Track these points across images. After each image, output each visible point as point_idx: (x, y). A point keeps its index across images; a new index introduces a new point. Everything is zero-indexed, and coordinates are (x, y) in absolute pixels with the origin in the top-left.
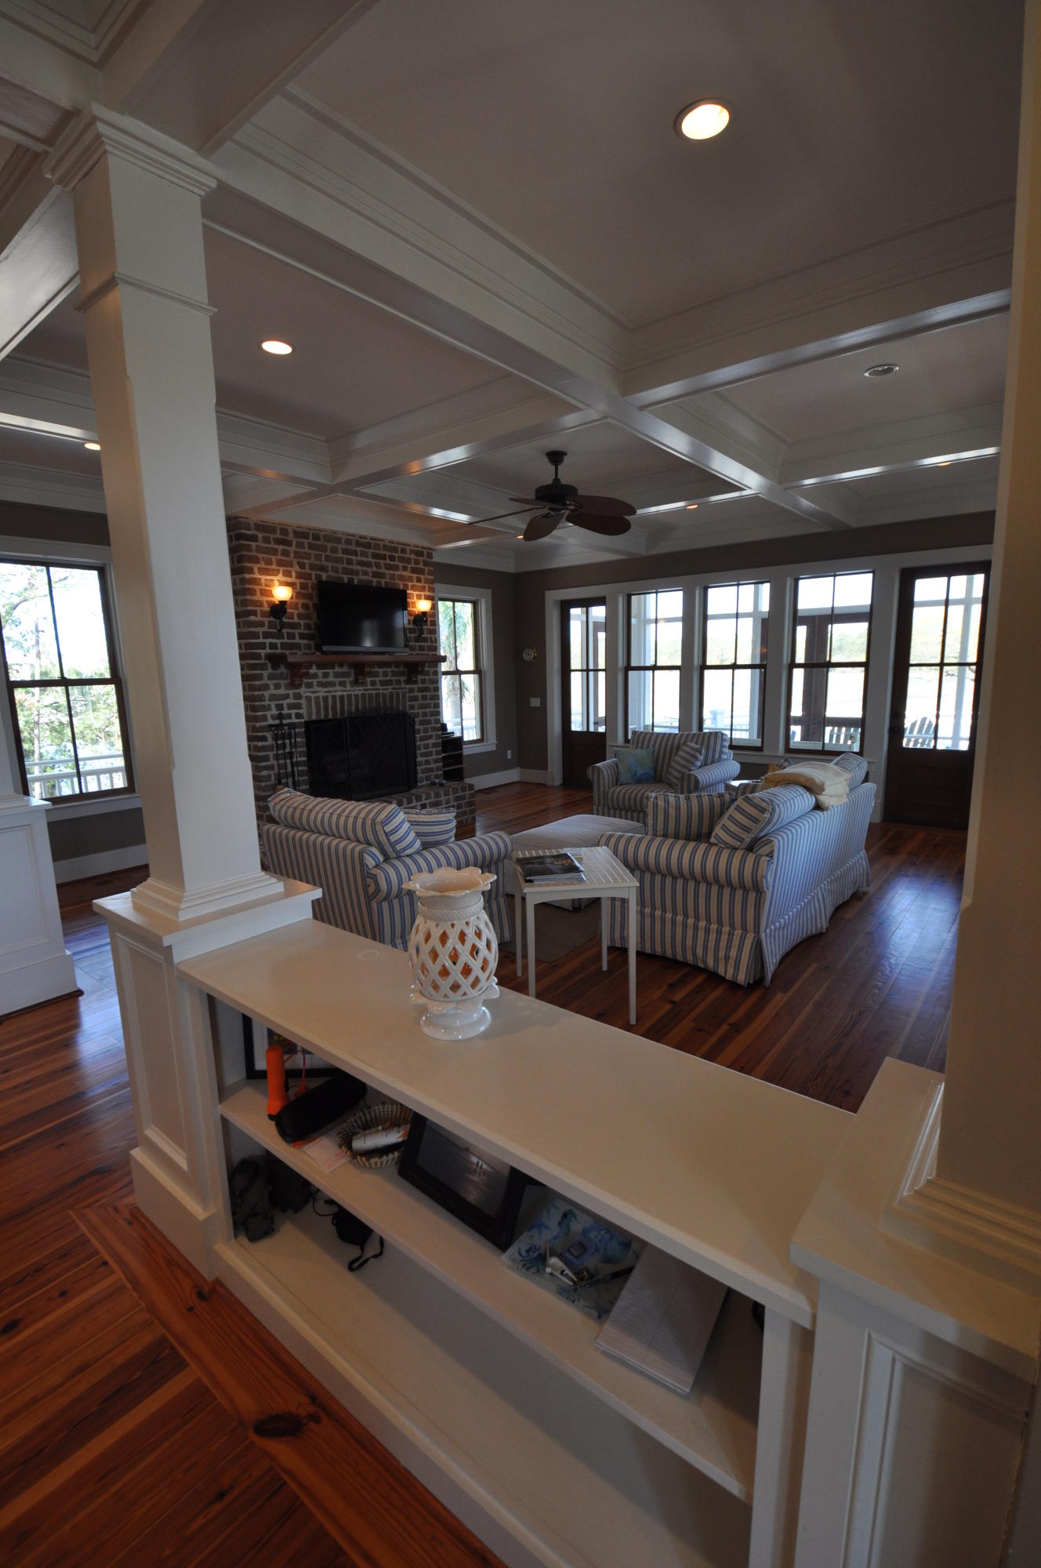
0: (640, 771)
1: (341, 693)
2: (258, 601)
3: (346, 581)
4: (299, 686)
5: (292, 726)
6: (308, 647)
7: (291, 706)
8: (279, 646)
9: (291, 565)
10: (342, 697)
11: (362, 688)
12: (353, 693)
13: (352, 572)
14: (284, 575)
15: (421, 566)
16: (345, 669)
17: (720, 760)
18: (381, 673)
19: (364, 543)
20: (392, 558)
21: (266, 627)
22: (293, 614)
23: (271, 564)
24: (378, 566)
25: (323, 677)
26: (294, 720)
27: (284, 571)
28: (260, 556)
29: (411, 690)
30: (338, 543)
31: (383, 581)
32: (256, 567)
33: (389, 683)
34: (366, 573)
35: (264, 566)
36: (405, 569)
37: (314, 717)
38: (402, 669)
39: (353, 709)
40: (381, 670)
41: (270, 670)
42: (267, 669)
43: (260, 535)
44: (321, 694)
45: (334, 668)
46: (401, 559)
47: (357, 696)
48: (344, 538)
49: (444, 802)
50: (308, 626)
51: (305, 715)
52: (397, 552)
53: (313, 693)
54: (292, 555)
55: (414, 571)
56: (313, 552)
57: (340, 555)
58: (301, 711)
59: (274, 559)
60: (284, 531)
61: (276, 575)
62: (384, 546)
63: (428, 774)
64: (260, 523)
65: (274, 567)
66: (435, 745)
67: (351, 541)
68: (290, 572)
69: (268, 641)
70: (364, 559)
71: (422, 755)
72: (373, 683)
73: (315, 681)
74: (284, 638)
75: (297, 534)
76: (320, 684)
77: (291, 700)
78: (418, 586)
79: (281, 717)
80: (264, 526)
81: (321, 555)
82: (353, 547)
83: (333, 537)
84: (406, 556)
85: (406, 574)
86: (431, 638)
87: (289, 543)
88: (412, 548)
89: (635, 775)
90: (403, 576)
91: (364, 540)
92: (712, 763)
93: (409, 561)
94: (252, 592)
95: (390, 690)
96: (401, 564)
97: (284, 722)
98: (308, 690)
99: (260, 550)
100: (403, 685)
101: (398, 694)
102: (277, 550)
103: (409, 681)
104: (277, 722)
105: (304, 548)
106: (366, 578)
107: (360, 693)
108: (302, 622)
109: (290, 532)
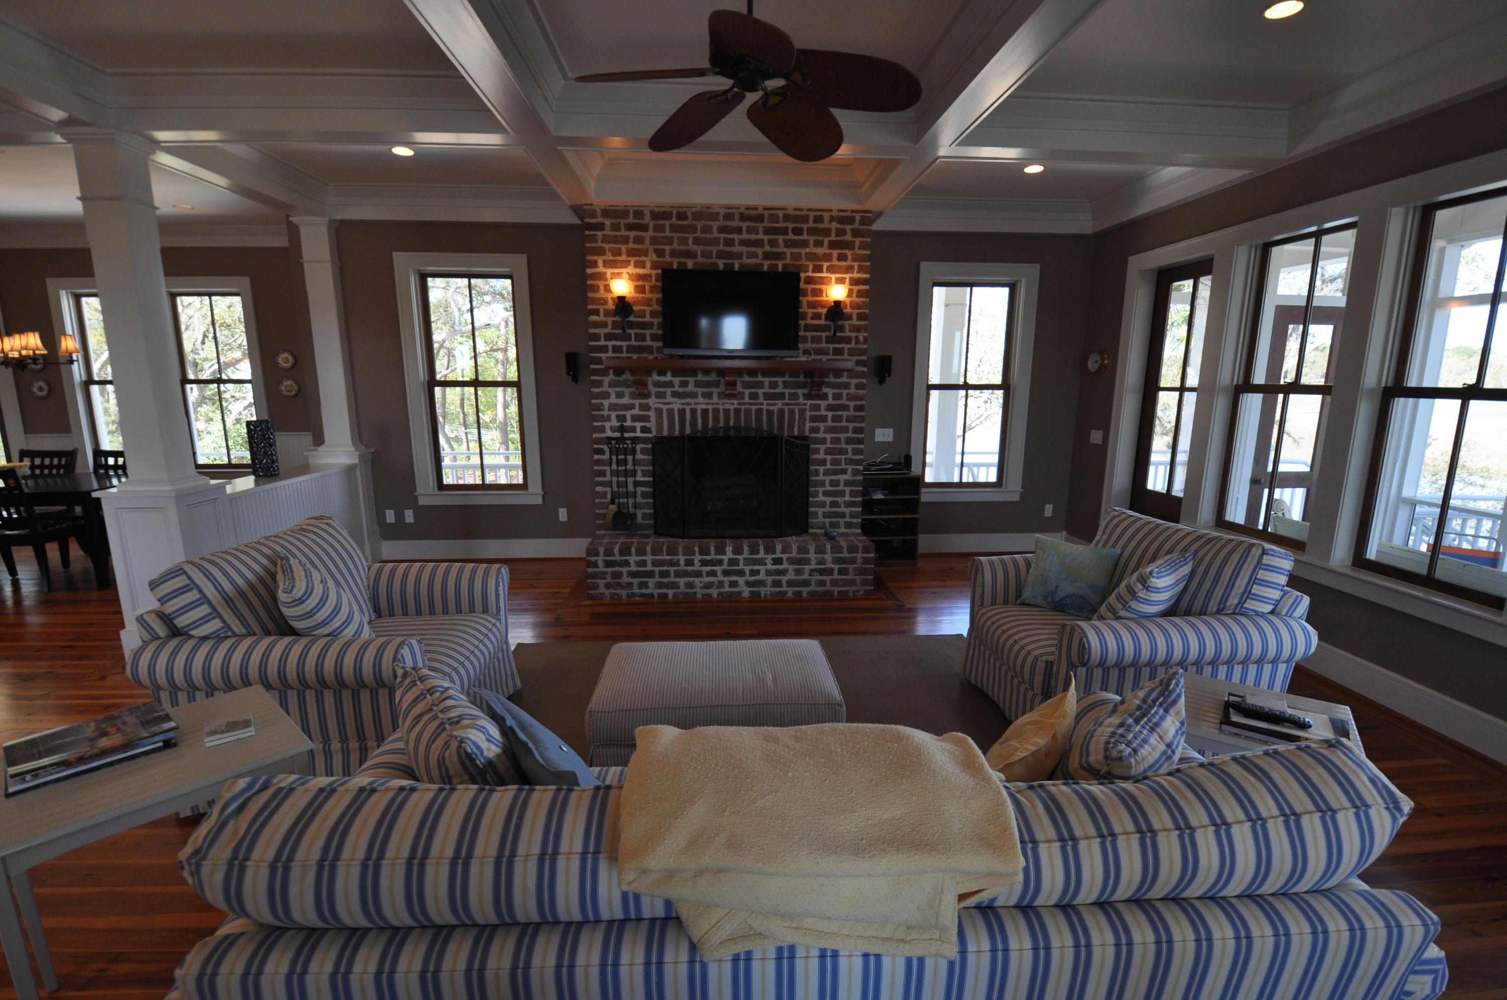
0: (1066, 589)
1: (704, 407)
2: (601, 299)
3: (721, 267)
4: (647, 396)
5: (635, 440)
7: (635, 419)
8: (625, 349)
9: (645, 253)
10: (704, 411)
11: (735, 402)
12: (721, 407)
13: (731, 255)
14: (636, 266)
15: (848, 237)
16: (713, 377)
17: (1239, 611)
18: (767, 383)
19: (752, 216)
20: (798, 231)
21: (610, 327)
22: (644, 311)
23: (620, 255)
24: (773, 243)
25: (680, 386)
26: (638, 434)
27: (636, 262)
28: (607, 246)
29: (817, 408)
30: (713, 221)
32: (599, 260)
33: (781, 396)
34: (754, 255)
35: (611, 258)
36: (818, 244)
37: (665, 433)
38: (801, 379)
39: (721, 425)
40: (767, 381)
41: (612, 377)
42: (606, 376)
43: (608, 223)
44: (676, 407)
45: (696, 375)
46: (812, 231)
47: (727, 412)
48: (723, 212)
49: (813, 562)
51: (653, 429)
52: (806, 222)
53: (665, 404)
54: (647, 241)
55: (833, 245)
56: (676, 235)
57: (715, 234)
58: (648, 425)
59: (624, 249)
60: (639, 214)
61: (626, 267)
62: (785, 216)
63: (834, 520)
64: (607, 208)
65: (624, 257)
66: (847, 483)
67: (733, 214)
68: (644, 262)
69: (610, 344)
70: (753, 237)
71: (826, 494)
72: (753, 396)
73: (669, 391)
74: (630, 340)
75: (655, 215)
76: (675, 395)
77: (636, 412)
78: (840, 267)
79: (622, 429)
80: (614, 211)
81: (688, 238)
82: (736, 223)
83: (706, 214)
84: (821, 226)
85: (820, 251)
86: (857, 338)
87: (644, 228)
88: (835, 214)
89: (1053, 593)
90: (815, 254)
91: (752, 212)
92: (1219, 612)
93: (827, 232)
95: (780, 406)
96: (811, 239)
97: (626, 435)
98: (658, 400)
99: (606, 239)
100: (801, 400)
102: (628, 237)
103: (808, 396)
104: (618, 435)
105: (664, 231)
106: (753, 261)
107: (732, 407)
108: (656, 321)
109: (647, 212)
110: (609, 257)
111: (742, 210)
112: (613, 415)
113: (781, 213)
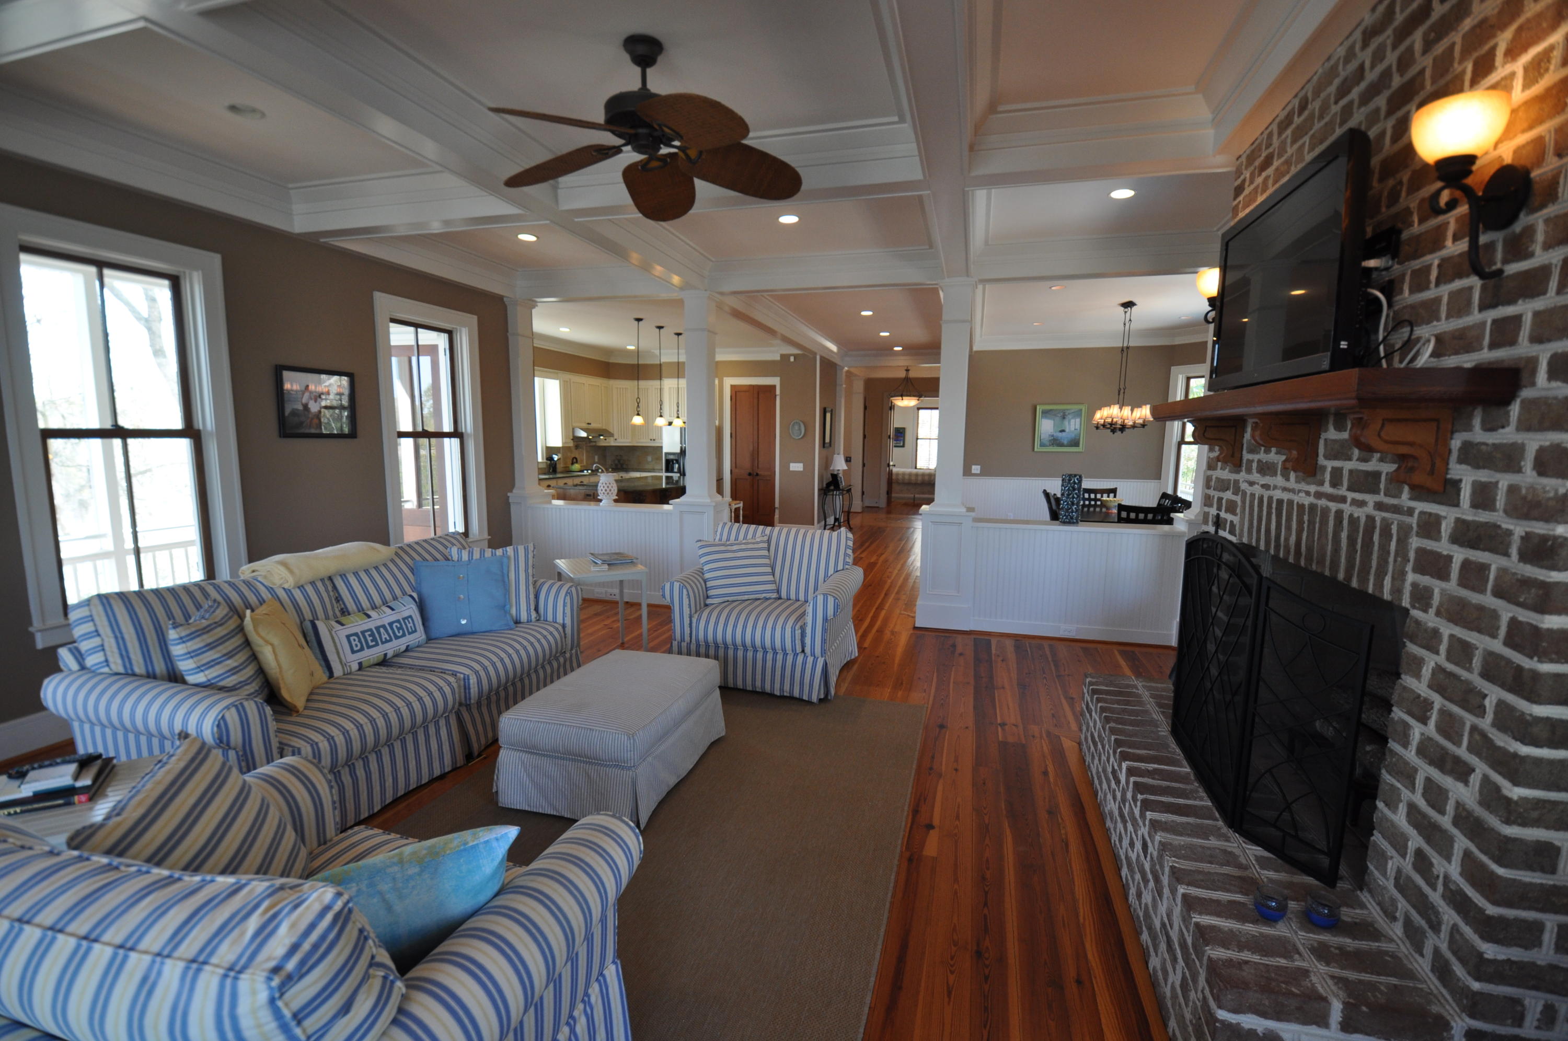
1: (1280, 495)
4: (1240, 467)
7: (1228, 506)
11: (1313, 489)
26: (1228, 535)
29: (1434, 527)
37: (1245, 538)
43: (1248, 175)
51: (1238, 529)
53: (1250, 483)
56: (1295, 149)
58: (1235, 520)
70: (1377, 72)
75: (1281, 127)
79: (1217, 522)
81: (1305, 144)
95: (1370, 509)
98: (1246, 476)
100: (1407, 499)
101: (1386, 532)
105: (1286, 150)
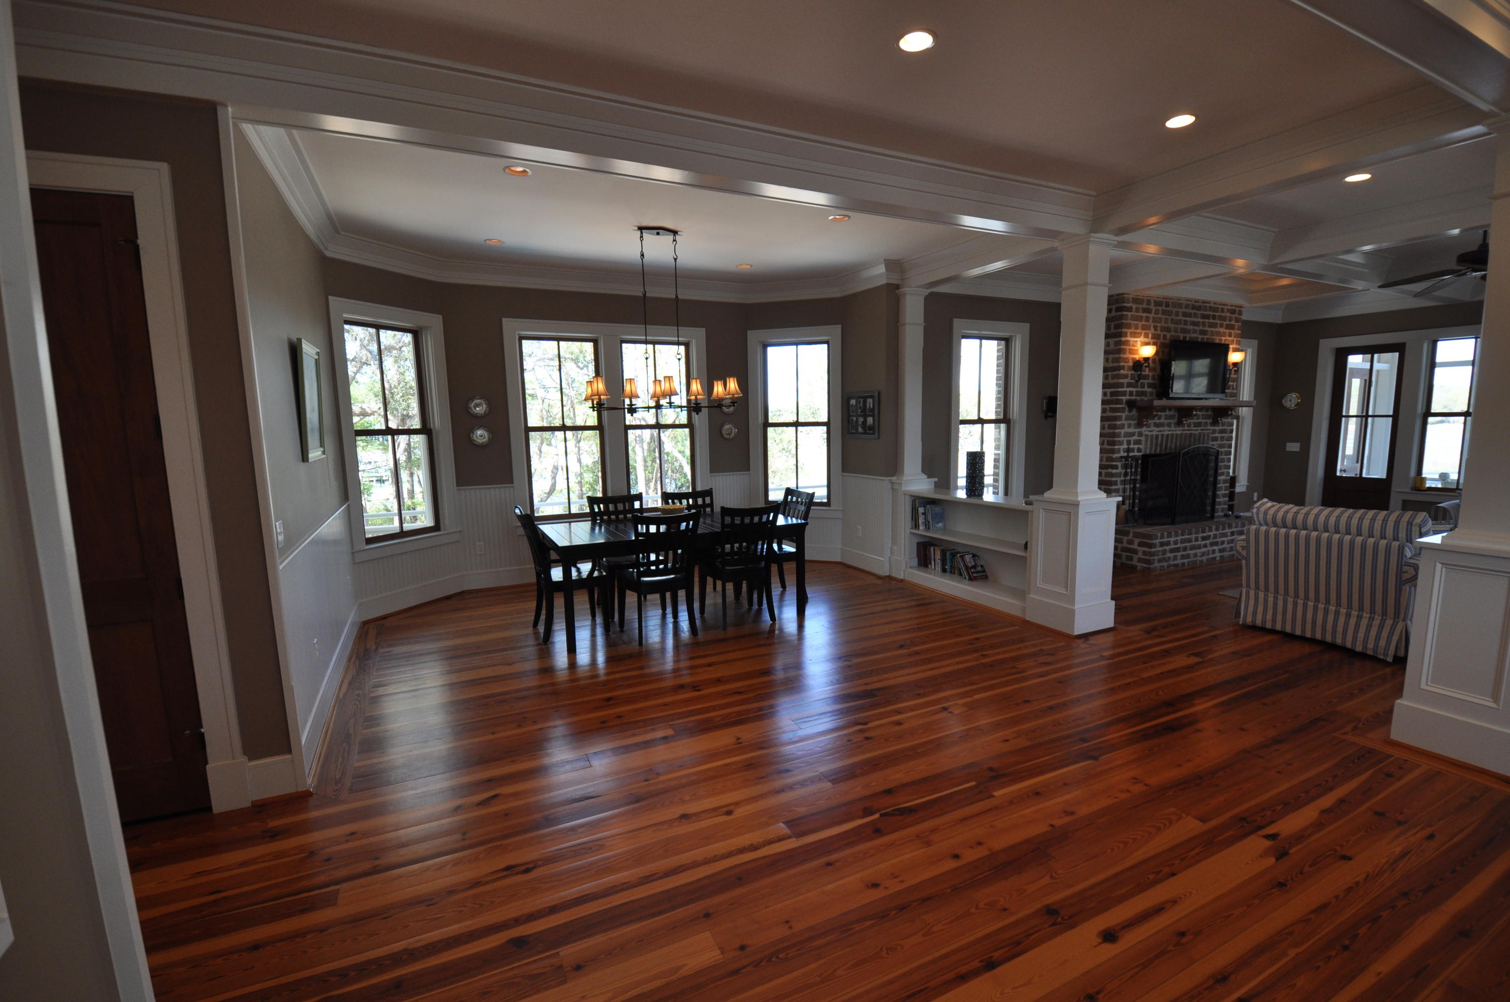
2: (1125, 358)
3: (1181, 339)
4: (1144, 426)
5: (1134, 458)
6: (1151, 394)
7: (1136, 442)
10: (1168, 435)
11: (1181, 429)
12: (1175, 433)
13: (1184, 331)
14: (1143, 337)
15: (1233, 322)
16: (1172, 413)
18: (1196, 416)
19: (1198, 306)
20: (1214, 317)
21: (1129, 378)
22: (1145, 368)
23: (1137, 328)
24: (1203, 325)
25: (1157, 419)
26: (1136, 454)
27: (1143, 334)
28: (1133, 323)
29: (1214, 432)
30: (1179, 308)
31: (1206, 337)
32: (1129, 331)
33: (1199, 425)
34: (1195, 331)
36: (1222, 326)
38: (1210, 413)
39: (1173, 446)
41: (1127, 413)
42: (1124, 412)
43: (1134, 306)
44: (1155, 433)
45: (1165, 412)
46: (1220, 318)
47: (1177, 435)
48: (1184, 303)
50: (1153, 378)
52: (1217, 312)
53: (1150, 431)
54: (1151, 320)
55: (1227, 327)
56: (1163, 317)
57: (1180, 317)
58: (1141, 446)
59: (1140, 324)
60: (1149, 302)
61: (1140, 337)
62: (1210, 307)
63: (1221, 507)
64: (1135, 297)
65: (1138, 331)
66: (1225, 482)
67: (1189, 305)
68: (1147, 334)
69: (1128, 389)
70: (1195, 320)
72: (1189, 426)
73: (1152, 422)
74: (1138, 387)
75: (1156, 303)
76: (1155, 425)
77: (1136, 438)
78: (1230, 340)
79: (1128, 450)
80: (1138, 299)
81: (1168, 319)
82: (1189, 311)
83: (1177, 303)
84: (1224, 314)
85: (1221, 330)
86: (1233, 386)
87: (1150, 311)
88: (1228, 307)
90: (1225, 332)
91: (1197, 304)
93: (1225, 318)
94: (1124, 351)
96: (1218, 323)
97: (1130, 454)
98: (1146, 429)
99: (1133, 318)
100: (1210, 427)
101: (1204, 435)
102: (1141, 317)
103: (1213, 424)
104: (1126, 454)
105: (1158, 314)
106: (1195, 335)
107: (1179, 433)
108: (1151, 374)
109: (1152, 302)
110: (1133, 330)
111: (1193, 303)
112: (1125, 439)
113: (1208, 305)
